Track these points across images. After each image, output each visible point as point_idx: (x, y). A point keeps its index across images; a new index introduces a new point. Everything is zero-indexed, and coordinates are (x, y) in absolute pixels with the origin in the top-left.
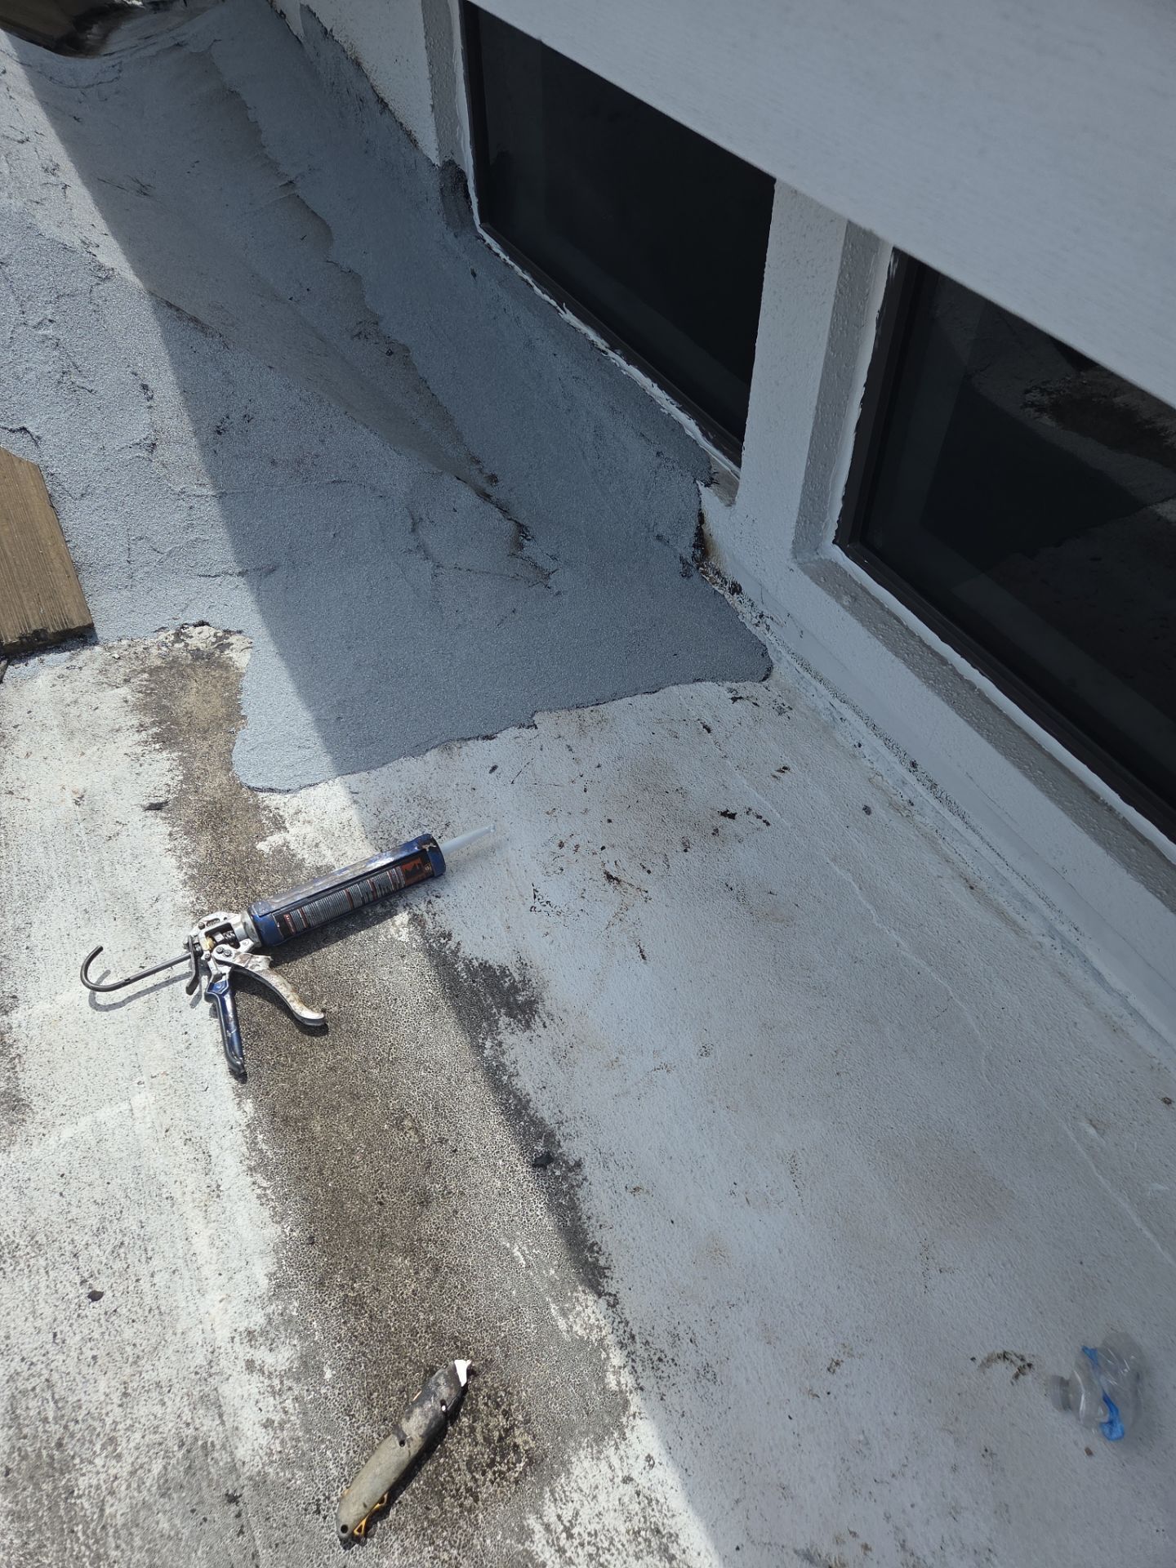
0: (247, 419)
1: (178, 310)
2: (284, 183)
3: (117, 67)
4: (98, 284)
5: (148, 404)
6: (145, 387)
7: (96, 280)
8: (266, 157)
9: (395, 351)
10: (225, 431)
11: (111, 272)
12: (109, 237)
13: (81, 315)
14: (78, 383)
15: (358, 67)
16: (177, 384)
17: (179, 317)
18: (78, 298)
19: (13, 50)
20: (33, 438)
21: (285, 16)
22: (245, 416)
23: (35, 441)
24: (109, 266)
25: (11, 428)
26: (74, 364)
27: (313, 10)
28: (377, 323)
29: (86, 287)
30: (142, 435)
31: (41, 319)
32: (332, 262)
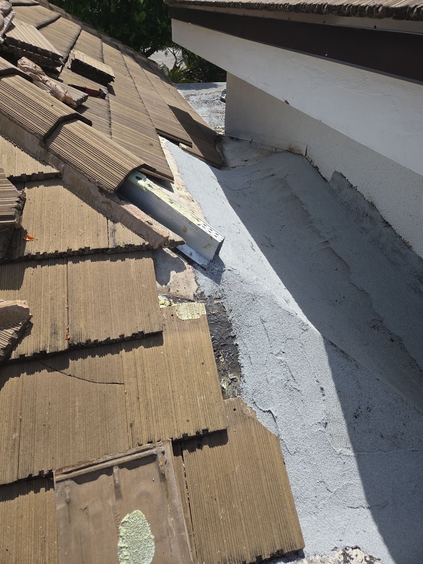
1: (335, 346)
2: (324, 241)
3: (249, 183)
4: (302, 333)
5: (324, 398)
6: (322, 389)
7: (302, 331)
8: (314, 227)
9: (395, 339)
10: (359, 416)
11: (308, 326)
12: (286, 290)
13: (295, 349)
14: (294, 386)
15: (372, 205)
16: (336, 387)
17: (336, 350)
18: (295, 340)
19: (215, 176)
20: (273, 417)
21: (318, 169)
22: (368, 408)
23: (274, 418)
24: (306, 324)
25: (264, 410)
26: (292, 376)
27: (345, 176)
28: (382, 322)
29: (298, 334)
30: (321, 417)
31: (279, 351)
32: (353, 284)
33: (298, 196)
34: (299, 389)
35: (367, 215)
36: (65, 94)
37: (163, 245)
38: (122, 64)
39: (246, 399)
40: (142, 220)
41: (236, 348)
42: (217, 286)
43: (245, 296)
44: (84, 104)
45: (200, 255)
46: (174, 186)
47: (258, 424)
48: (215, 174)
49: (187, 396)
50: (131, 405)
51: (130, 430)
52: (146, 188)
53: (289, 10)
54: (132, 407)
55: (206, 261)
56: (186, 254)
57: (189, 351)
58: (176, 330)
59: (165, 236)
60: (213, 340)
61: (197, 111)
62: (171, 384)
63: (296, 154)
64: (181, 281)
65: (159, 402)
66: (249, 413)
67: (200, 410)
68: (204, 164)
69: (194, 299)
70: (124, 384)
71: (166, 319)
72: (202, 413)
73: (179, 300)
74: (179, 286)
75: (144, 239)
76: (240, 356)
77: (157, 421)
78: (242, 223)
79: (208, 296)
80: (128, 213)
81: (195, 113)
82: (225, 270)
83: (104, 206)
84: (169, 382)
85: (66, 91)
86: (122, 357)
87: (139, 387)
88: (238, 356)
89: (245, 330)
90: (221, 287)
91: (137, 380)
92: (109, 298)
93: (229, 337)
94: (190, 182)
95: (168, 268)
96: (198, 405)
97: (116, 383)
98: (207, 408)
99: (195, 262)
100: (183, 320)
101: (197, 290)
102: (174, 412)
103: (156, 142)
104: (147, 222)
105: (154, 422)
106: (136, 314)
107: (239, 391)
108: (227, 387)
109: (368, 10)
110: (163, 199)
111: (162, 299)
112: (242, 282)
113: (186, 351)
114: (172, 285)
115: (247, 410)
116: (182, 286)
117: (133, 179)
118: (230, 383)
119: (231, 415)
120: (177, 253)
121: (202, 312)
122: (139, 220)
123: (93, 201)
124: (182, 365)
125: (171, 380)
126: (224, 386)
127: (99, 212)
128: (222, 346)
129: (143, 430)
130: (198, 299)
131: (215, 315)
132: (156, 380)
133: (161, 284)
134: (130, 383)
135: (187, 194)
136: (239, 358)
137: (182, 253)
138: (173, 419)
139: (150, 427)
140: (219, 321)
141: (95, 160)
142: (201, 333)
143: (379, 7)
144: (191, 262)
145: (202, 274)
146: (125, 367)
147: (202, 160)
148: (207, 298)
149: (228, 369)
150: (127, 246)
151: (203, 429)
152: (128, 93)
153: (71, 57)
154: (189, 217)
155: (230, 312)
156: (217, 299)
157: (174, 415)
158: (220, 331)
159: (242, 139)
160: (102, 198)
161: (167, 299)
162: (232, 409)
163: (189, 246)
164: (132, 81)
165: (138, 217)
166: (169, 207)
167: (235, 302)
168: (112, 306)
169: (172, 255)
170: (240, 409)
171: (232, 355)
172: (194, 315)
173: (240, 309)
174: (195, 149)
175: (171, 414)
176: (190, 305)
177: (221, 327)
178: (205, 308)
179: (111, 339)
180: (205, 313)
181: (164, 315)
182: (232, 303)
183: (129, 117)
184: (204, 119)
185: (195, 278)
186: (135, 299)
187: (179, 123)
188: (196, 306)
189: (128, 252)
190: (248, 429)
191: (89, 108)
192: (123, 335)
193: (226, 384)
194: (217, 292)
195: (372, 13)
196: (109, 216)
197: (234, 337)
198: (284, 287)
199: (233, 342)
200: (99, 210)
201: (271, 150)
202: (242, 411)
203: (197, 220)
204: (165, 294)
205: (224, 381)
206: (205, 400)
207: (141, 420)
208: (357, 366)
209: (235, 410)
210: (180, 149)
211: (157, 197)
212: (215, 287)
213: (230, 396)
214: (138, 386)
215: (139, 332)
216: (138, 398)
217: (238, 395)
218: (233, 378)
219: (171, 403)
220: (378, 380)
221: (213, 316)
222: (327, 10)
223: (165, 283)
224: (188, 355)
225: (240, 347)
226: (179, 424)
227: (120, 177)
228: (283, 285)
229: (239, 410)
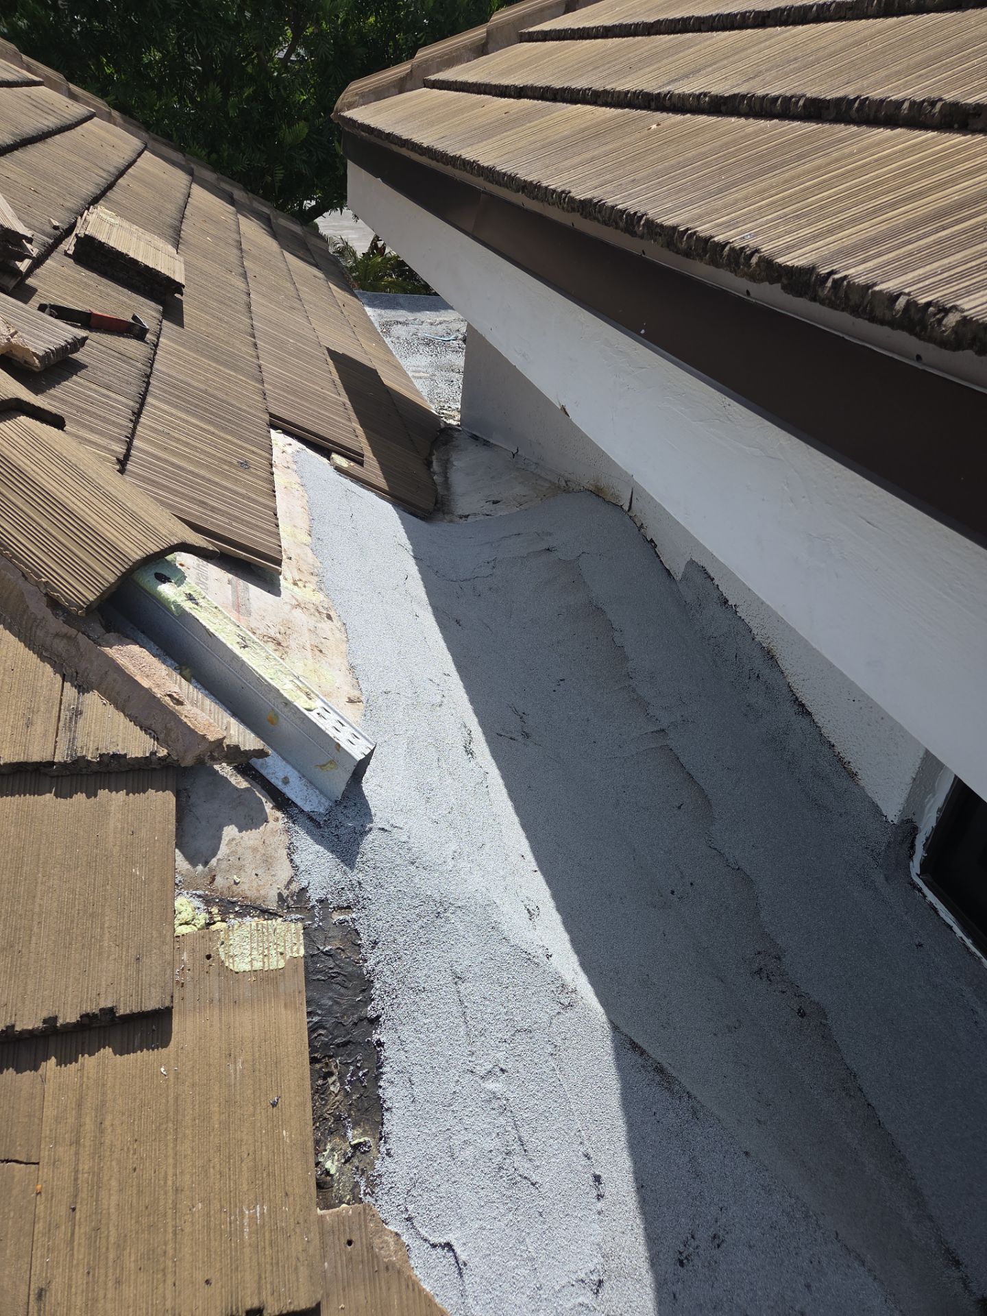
0: (717, 1241)
1: (643, 1052)
2: (656, 729)
3: (492, 564)
4: (559, 1013)
5: (600, 1205)
6: (597, 1179)
7: (557, 1008)
8: (634, 691)
9: (807, 1012)
10: (688, 1260)
11: (574, 995)
12: (539, 873)
13: (536, 1061)
14: (521, 1171)
15: (770, 657)
16: (635, 1172)
17: (643, 1066)
18: (537, 1035)
19: (408, 542)
20: (457, 1262)
21: (656, 546)
22: (715, 1237)
23: (460, 1266)
24: (572, 986)
25: (433, 1240)
26: (520, 1139)
27: (712, 575)
28: (779, 958)
29: (546, 1018)
30: (588, 1264)
31: (491, 1066)
32: (715, 849)
33: (604, 607)
34: (534, 1178)
35: (758, 676)
36: (8, 339)
37: (206, 758)
38: (230, 241)
39: (386, 1207)
40: (155, 690)
41: (378, 1052)
42: (345, 873)
43: (417, 902)
44: (76, 356)
45: (311, 783)
46: (287, 573)
47: (411, 1287)
48: (410, 538)
49: (216, 1205)
50: (49, 1230)
51: (36, 1308)
52: (178, 606)
53: (570, 209)
54: (49, 1238)
55: (323, 800)
56: (272, 781)
57: (240, 1066)
58: (212, 1001)
59: (211, 738)
60: (312, 1030)
61: (403, 362)
62: (175, 1166)
63: (608, 502)
64: (249, 856)
65: (133, 1221)
66: (389, 1253)
67: (247, 1250)
68: (387, 508)
69: (279, 906)
70: (38, 1163)
71: (189, 966)
72: (250, 1259)
73: (237, 909)
74: (241, 869)
75: (157, 740)
76: (384, 1077)
77: (118, 1282)
78: (456, 673)
79: (316, 901)
80: (119, 669)
81: (398, 368)
82: (371, 829)
83: (60, 646)
84: (171, 1161)
85: (12, 331)
86: (43, 1081)
87: (80, 1176)
88: (378, 1077)
89: (407, 998)
90: (356, 876)
91: (77, 1154)
92: (33, 903)
93: (361, 1020)
94: (335, 561)
95: (217, 817)
96: (242, 1232)
97: (17, 1161)
98: (267, 1242)
99: (293, 802)
100: (237, 973)
101: (290, 882)
102: (170, 1252)
103: (260, 456)
104: (170, 696)
105: (110, 1284)
106: (100, 954)
107: (371, 1184)
108: (339, 1170)
109: (729, 255)
110: (221, 636)
111: (185, 905)
112: (413, 863)
113: (232, 1067)
114: (224, 865)
115: (387, 1242)
116: (250, 870)
117: (146, 579)
118: (350, 1158)
119: (338, 1258)
120: (249, 776)
121: (292, 950)
122: (148, 693)
123: (31, 628)
124: (215, 1108)
125: (176, 1154)
126: (331, 1166)
127: (43, 658)
128: (338, 1045)
129: (73, 1311)
130: (288, 907)
131: (331, 956)
132: (134, 1154)
133: (192, 860)
134: (54, 1163)
135: (319, 598)
136: (381, 1083)
137: (261, 775)
138: (164, 1275)
139: (96, 1300)
140: (339, 974)
141: (45, 526)
142: (283, 1009)
143: (752, 254)
144: (283, 803)
145: (308, 838)
146: (49, 1112)
147: (383, 498)
148: (313, 907)
149: (350, 1116)
150: (106, 759)
151: (248, 1307)
152: (221, 320)
153: (79, 231)
154: (285, 687)
155: (373, 948)
156: (340, 908)
157: (170, 1264)
158: (338, 1003)
159: (497, 444)
160: (55, 624)
161: (202, 906)
162: (344, 1241)
163: (284, 759)
164: (242, 286)
165: (145, 683)
166: (235, 657)
167: (389, 919)
168: (35, 929)
169: (234, 782)
170: (364, 1240)
171: (364, 1075)
172: (269, 959)
173: (401, 940)
174: (372, 469)
175: (162, 1259)
176: (263, 927)
177: (342, 990)
178: (302, 938)
179: (18, 1028)
180: (302, 952)
181: (185, 957)
182: (380, 923)
183: (202, 387)
184: (418, 384)
185: (289, 849)
186: (107, 911)
187: (344, 398)
188: (278, 931)
189: (109, 773)
190: (381, 1301)
191: (86, 367)
192: (55, 1018)
193: (338, 1160)
194: (343, 889)
195: (737, 264)
196: (69, 671)
197: (375, 1022)
198: (533, 865)
199: (371, 1035)
200: (45, 653)
201: (556, 482)
202: (370, 1247)
203: (307, 694)
204: (198, 892)
205: (333, 1150)
206: (267, 1219)
207: (70, 1278)
208: (694, 1113)
209: (350, 1243)
210: (332, 469)
211: (207, 631)
212: (338, 876)
213: (346, 1196)
214: (77, 1172)
215: (101, 1010)
216: (74, 1209)
217: (365, 1194)
218: (359, 1144)
219: (165, 1225)
220: (747, 1153)
221: (324, 958)
222: (646, 231)
223: (203, 859)
224: (235, 1078)
225: (387, 1053)
226: (180, 1292)
227: (106, 576)
228: (533, 860)
229: (362, 1243)
